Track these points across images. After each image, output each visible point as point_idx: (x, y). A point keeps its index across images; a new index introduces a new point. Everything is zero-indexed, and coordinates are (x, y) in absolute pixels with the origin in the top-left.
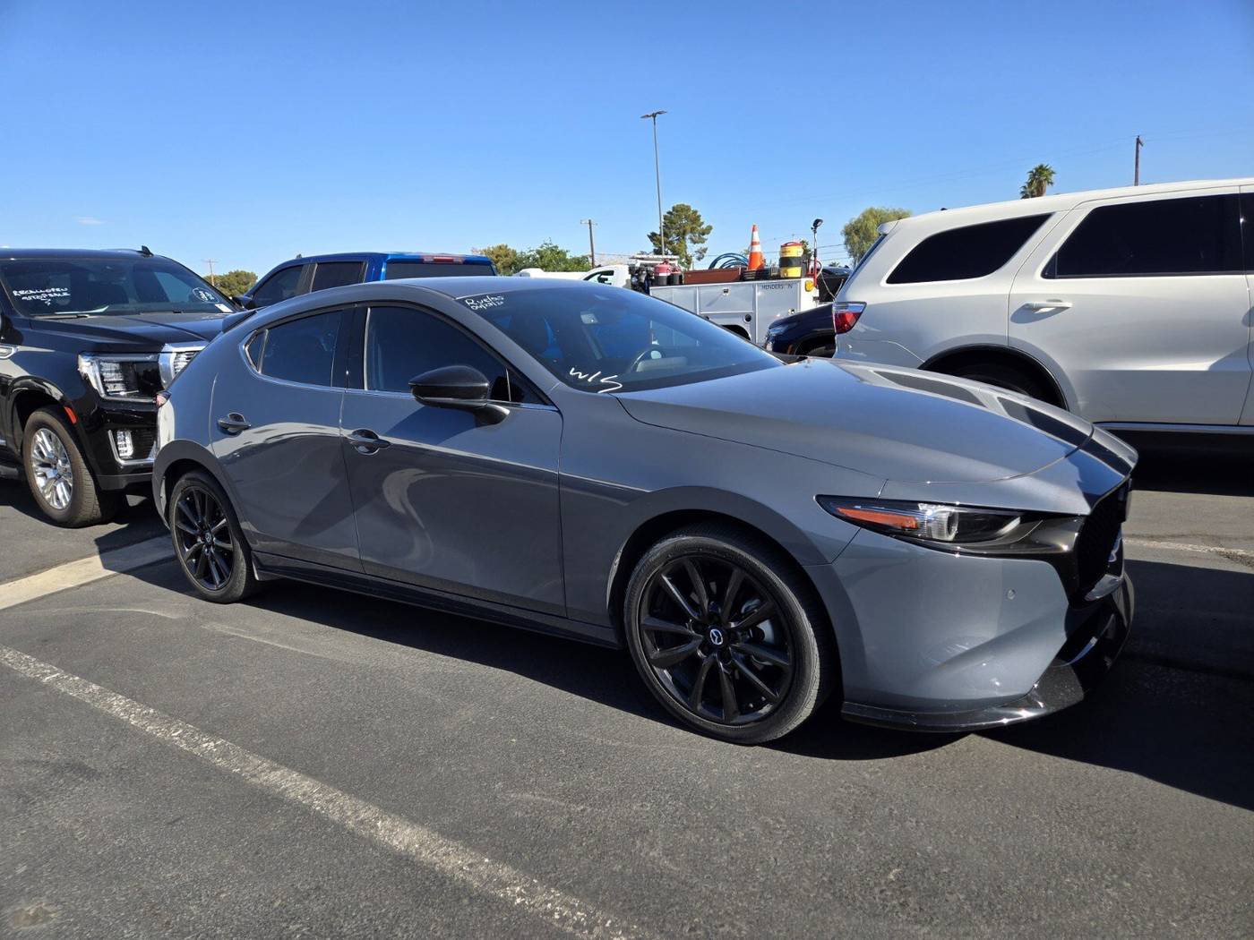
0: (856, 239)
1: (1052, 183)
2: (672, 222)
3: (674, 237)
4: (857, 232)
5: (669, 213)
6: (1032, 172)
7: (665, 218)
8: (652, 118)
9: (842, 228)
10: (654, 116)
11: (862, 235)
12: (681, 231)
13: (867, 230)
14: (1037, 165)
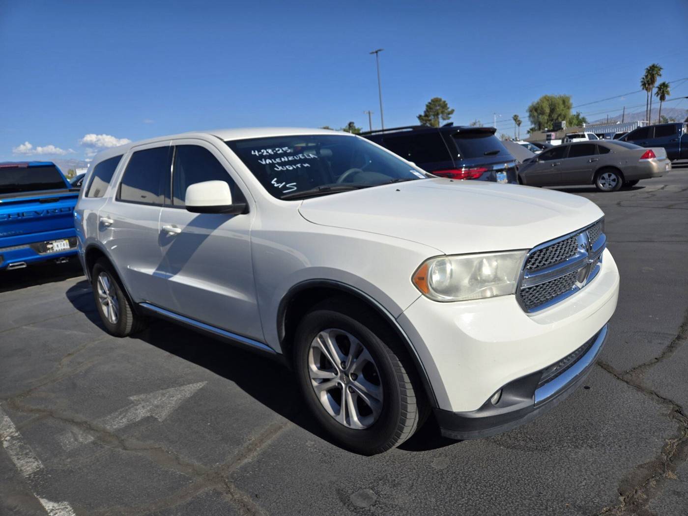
0: (536, 114)
1: (660, 75)
2: (430, 108)
3: (432, 117)
4: (536, 110)
5: (430, 103)
6: (647, 69)
7: (427, 106)
8: (376, 54)
9: (527, 108)
10: (377, 52)
11: (539, 111)
12: (436, 113)
13: (542, 108)
14: (651, 65)
